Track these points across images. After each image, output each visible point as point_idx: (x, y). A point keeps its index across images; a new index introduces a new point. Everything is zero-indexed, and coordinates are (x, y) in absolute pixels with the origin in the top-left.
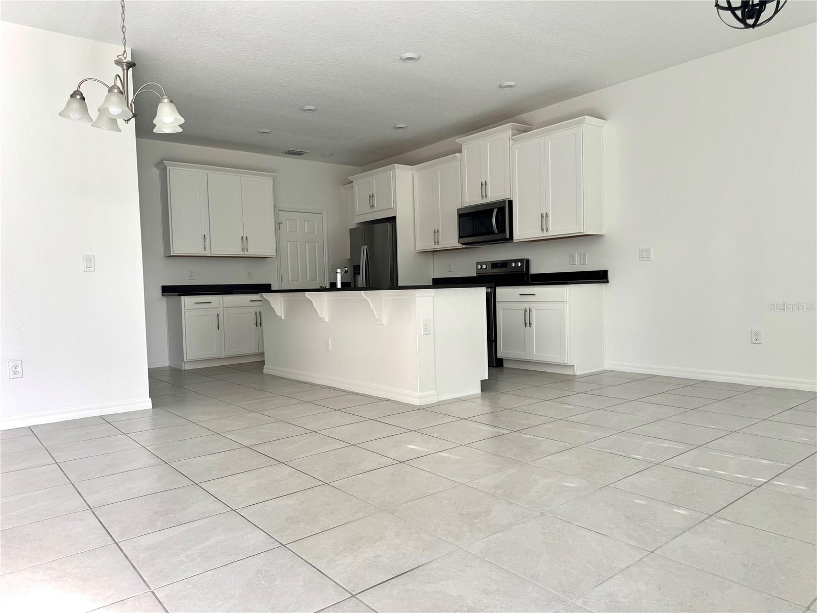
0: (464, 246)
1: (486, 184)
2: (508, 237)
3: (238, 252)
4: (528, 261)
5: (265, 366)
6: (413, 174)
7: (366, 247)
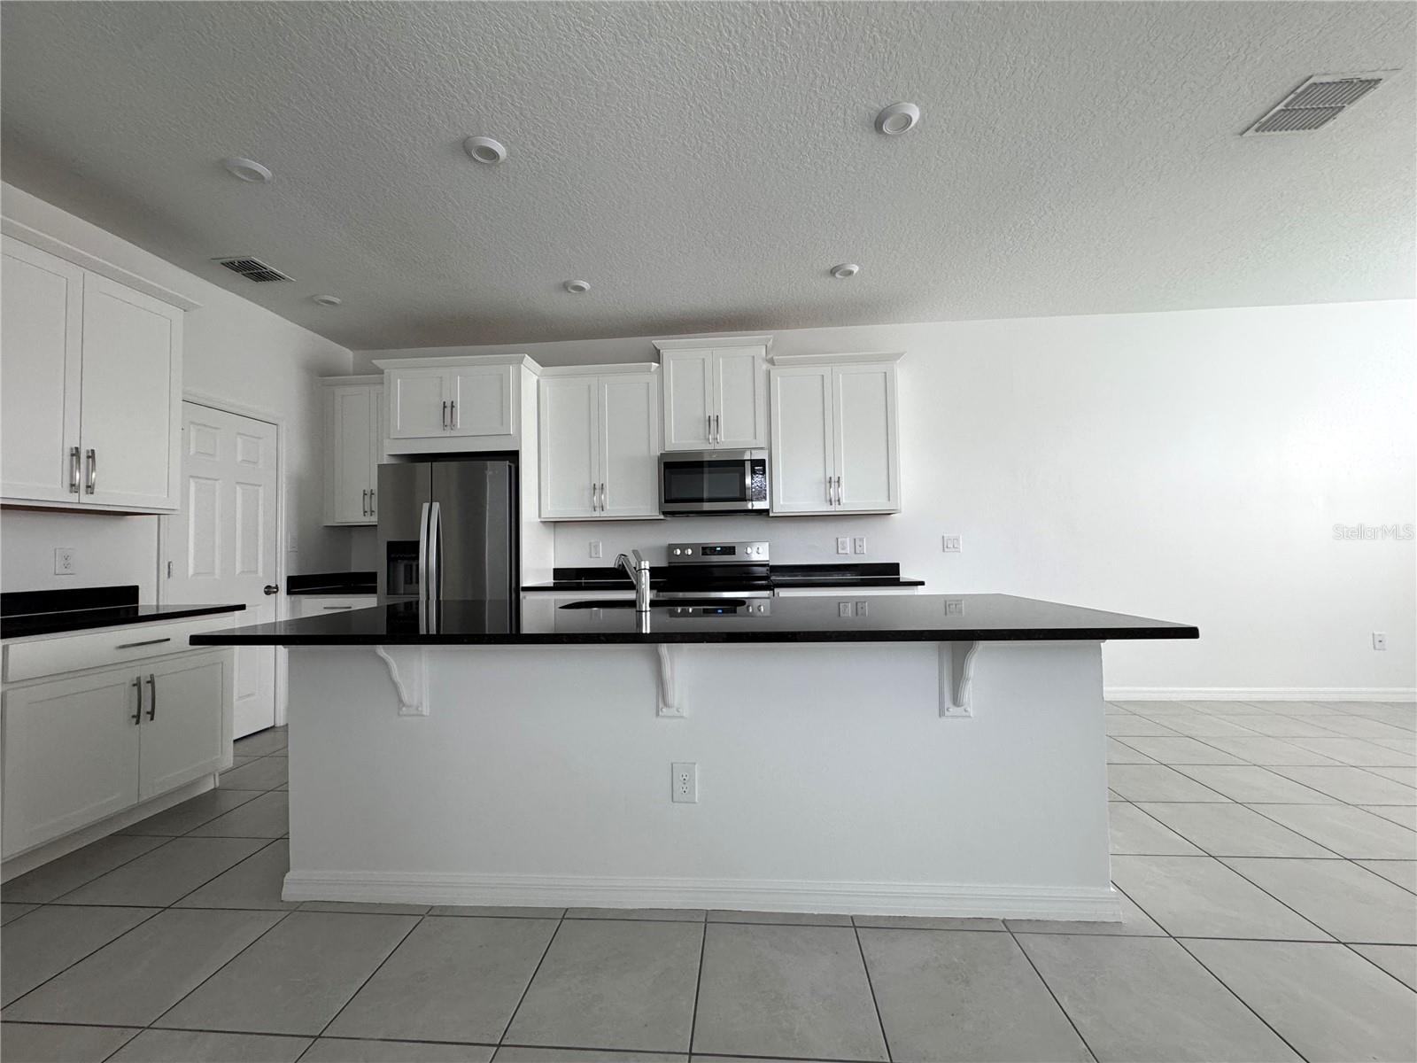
0: (664, 517)
1: (717, 420)
3: (56, 495)
6: (538, 381)
7: (436, 506)
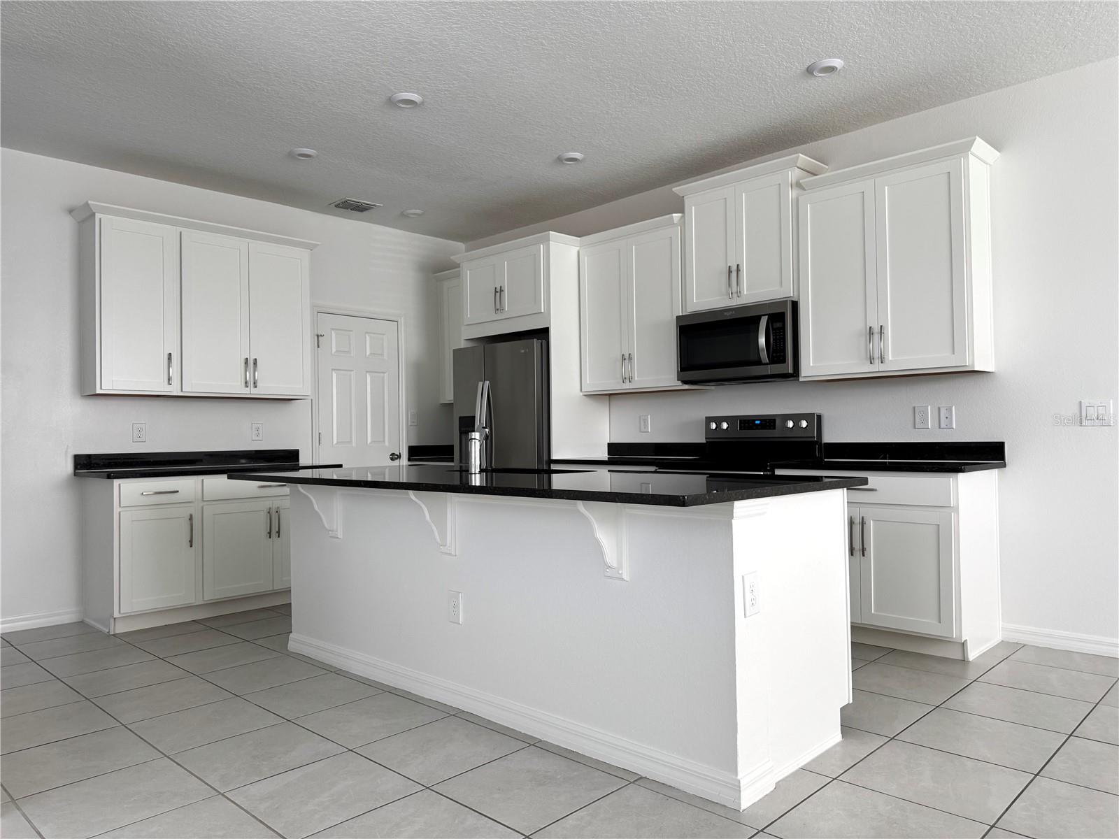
0: (686, 387)
1: (738, 270)
2: (790, 371)
3: (239, 389)
4: (819, 417)
5: (291, 635)
6: (579, 252)
7: (487, 383)
